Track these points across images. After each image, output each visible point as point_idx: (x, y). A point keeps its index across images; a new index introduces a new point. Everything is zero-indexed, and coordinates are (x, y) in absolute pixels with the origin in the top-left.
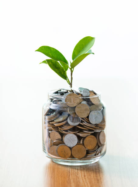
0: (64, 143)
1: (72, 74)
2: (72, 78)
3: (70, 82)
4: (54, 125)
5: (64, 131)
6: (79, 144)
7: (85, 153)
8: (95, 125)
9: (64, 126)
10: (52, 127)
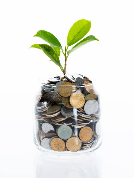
0: (58, 136)
1: (66, 60)
2: (65, 65)
3: (63, 69)
4: (47, 117)
5: (58, 122)
6: (73, 137)
7: (81, 145)
8: (91, 115)
9: (58, 118)
10: (44, 118)
